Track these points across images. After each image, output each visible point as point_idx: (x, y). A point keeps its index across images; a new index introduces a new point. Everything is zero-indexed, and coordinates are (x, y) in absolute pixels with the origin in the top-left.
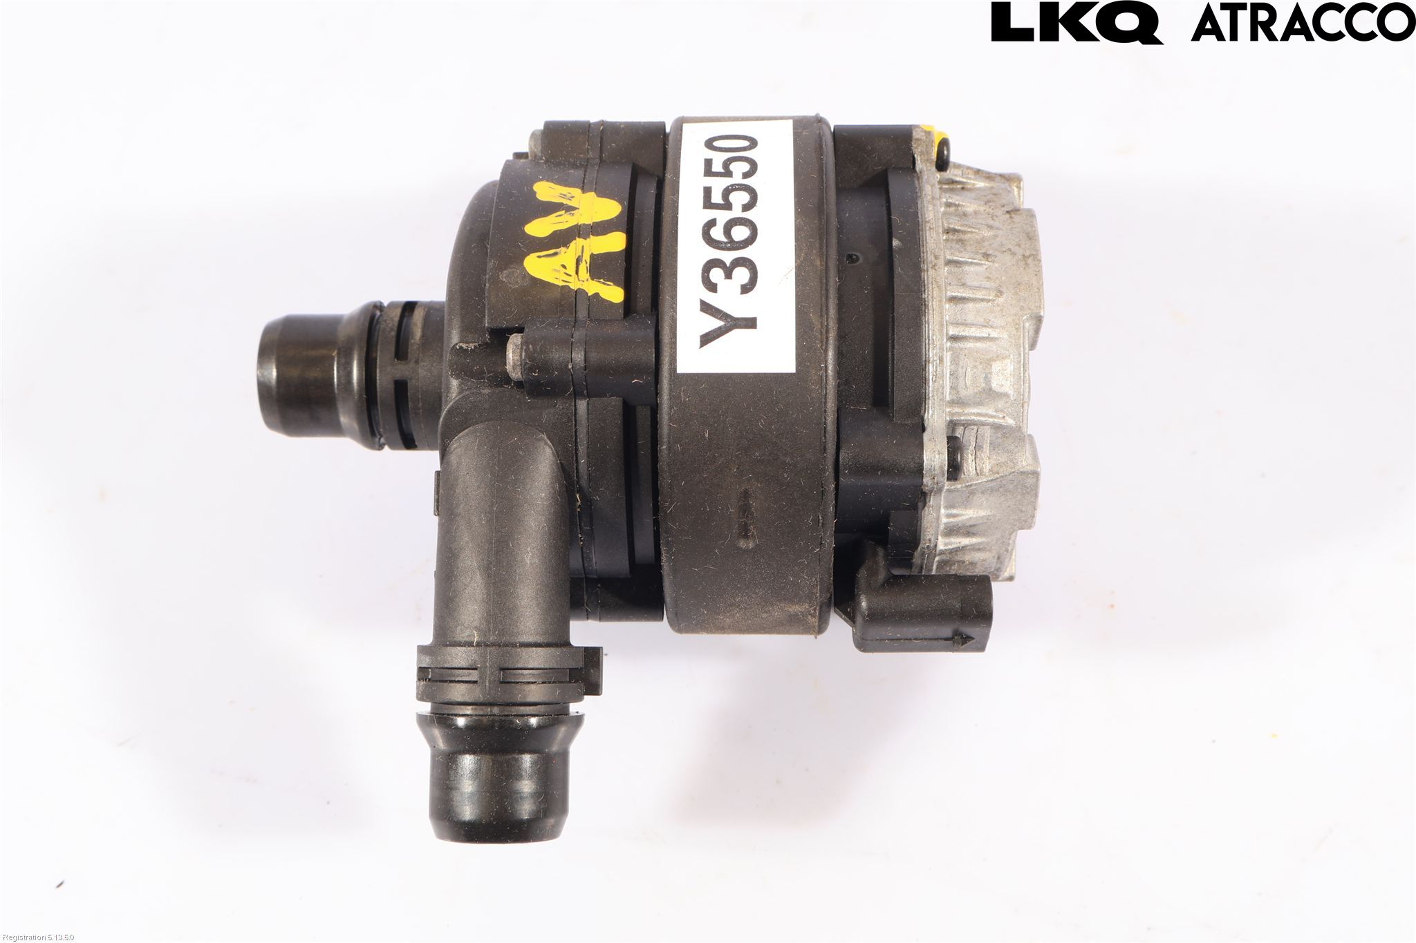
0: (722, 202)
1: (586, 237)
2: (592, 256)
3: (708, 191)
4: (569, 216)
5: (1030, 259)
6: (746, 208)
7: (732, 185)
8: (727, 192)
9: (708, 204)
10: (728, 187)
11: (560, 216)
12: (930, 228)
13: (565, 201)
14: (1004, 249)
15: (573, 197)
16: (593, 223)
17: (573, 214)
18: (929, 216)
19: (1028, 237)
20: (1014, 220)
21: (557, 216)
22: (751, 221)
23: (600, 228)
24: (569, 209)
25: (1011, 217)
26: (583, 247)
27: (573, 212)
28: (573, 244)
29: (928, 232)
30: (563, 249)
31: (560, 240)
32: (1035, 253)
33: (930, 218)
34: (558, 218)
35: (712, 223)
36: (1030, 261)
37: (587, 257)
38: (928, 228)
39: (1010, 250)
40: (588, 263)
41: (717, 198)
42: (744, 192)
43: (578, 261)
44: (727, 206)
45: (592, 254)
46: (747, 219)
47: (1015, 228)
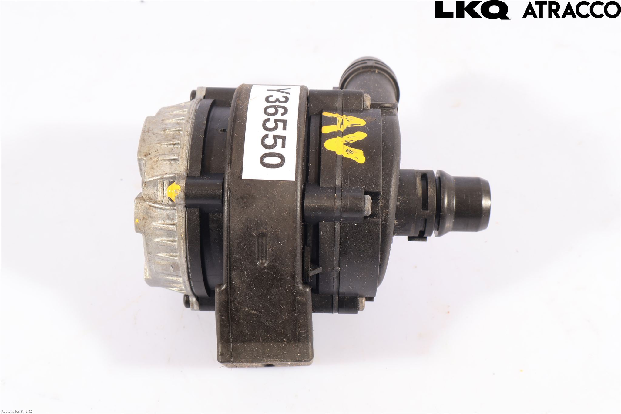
0: (278, 123)
1: (339, 131)
2: (336, 124)
3: (284, 128)
4: (348, 140)
5: (146, 131)
6: (268, 120)
7: (273, 131)
8: (276, 127)
9: (284, 122)
10: (275, 130)
11: (352, 141)
12: (187, 132)
13: (350, 148)
14: (156, 135)
15: (347, 151)
16: (336, 137)
17: (346, 141)
18: (187, 138)
19: (144, 140)
20: (148, 149)
21: (353, 140)
22: (266, 114)
23: (333, 135)
24: (347, 144)
25: (149, 151)
26: (341, 128)
27: (346, 142)
28: (345, 128)
29: (189, 131)
30: (349, 126)
31: (351, 130)
32: (144, 133)
33: (186, 137)
34: (352, 140)
35: (283, 114)
36: (147, 130)
37: (339, 124)
38: (189, 132)
39: (154, 135)
40: (338, 122)
41: (281, 125)
42: (268, 127)
43: (342, 123)
44: (276, 121)
45: (336, 125)
46: (268, 115)
47: (149, 145)
